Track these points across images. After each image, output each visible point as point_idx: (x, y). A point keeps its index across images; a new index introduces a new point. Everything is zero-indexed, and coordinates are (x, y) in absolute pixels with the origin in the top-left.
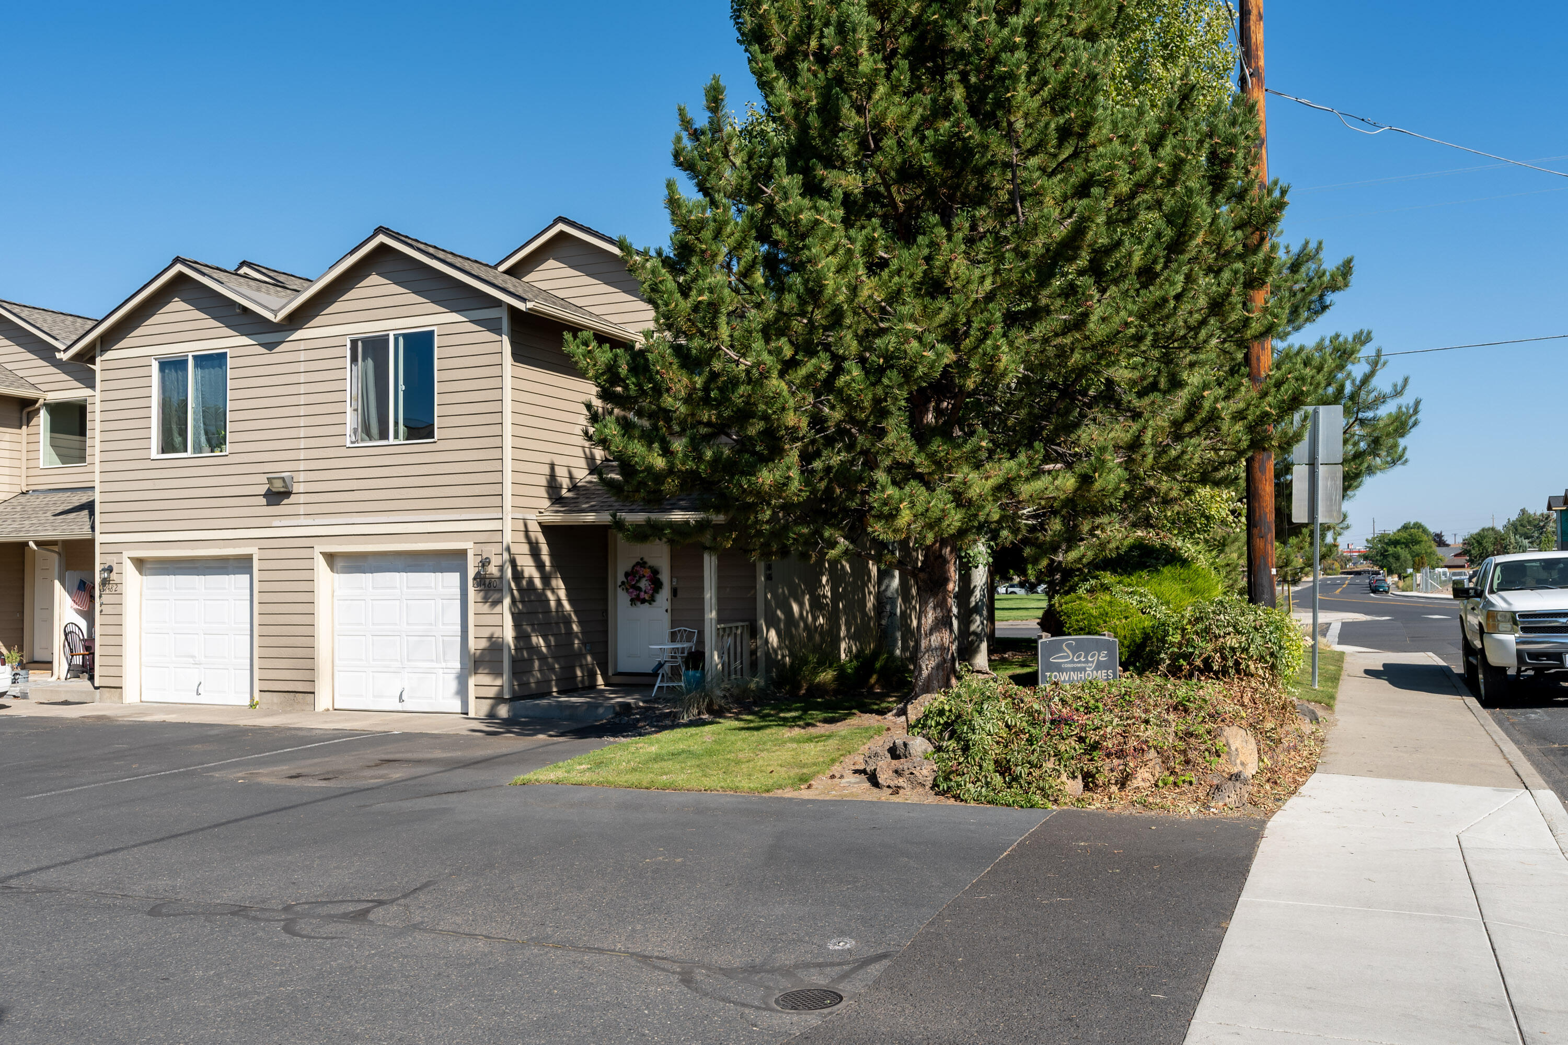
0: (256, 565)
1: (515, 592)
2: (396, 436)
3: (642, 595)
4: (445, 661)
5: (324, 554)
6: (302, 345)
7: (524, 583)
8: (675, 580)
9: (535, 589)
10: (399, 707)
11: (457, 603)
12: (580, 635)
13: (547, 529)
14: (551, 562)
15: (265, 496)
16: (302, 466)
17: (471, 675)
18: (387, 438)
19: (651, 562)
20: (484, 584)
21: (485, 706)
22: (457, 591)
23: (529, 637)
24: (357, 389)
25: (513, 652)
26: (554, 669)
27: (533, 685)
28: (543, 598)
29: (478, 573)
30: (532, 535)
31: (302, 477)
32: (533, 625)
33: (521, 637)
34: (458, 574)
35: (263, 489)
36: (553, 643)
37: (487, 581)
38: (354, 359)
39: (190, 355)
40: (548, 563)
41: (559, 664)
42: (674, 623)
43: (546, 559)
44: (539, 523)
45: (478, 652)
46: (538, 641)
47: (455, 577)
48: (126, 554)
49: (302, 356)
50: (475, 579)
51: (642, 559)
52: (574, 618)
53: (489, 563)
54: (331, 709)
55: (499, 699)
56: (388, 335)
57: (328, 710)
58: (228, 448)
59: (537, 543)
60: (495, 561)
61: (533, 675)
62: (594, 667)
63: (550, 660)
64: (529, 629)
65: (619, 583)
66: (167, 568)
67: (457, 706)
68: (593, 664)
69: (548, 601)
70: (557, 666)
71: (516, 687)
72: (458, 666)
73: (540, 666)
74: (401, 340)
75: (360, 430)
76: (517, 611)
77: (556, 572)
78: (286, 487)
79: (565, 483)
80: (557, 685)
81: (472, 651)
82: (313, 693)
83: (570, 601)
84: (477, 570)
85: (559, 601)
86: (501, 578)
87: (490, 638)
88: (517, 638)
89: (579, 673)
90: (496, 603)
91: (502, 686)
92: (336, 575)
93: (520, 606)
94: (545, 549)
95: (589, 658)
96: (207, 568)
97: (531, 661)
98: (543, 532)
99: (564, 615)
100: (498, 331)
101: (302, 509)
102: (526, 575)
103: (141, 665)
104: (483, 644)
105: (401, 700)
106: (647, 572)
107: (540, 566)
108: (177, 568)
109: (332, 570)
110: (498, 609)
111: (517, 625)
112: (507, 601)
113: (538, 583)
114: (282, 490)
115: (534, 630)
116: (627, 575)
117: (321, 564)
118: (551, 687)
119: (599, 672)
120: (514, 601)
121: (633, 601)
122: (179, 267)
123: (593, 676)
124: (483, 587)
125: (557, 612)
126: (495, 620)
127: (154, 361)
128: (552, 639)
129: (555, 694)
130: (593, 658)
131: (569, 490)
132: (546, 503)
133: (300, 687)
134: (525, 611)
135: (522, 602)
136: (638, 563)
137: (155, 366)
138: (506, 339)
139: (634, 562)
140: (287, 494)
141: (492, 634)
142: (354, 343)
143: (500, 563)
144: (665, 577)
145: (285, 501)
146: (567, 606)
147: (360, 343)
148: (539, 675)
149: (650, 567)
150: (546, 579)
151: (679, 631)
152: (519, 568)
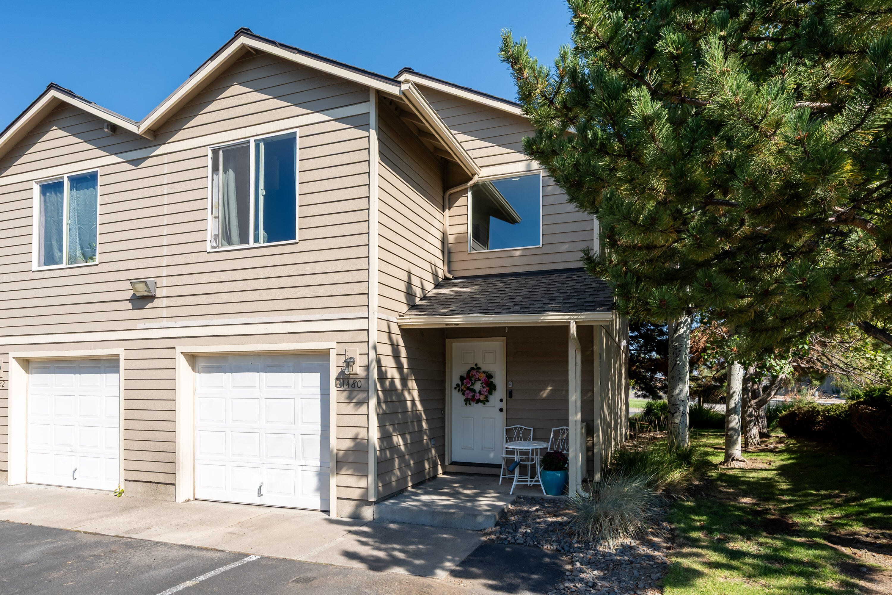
0: (122, 364)
1: (380, 393)
2: (256, 240)
3: (477, 396)
4: (304, 458)
5: (186, 355)
6: (166, 159)
7: (387, 383)
8: (510, 383)
9: (396, 390)
10: (258, 501)
11: (317, 404)
12: (427, 431)
13: (406, 332)
14: (409, 364)
15: (130, 300)
16: (165, 271)
17: (333, 475)
18: (247, 242)
19: (484, 368)
20: (348, 384)
21: (348, 508)
22: (317, 392)
23: (391, 436)
24: (218, 197)
25: (378, 453)
26: (409, 465)
27: (394, 484)
28: (402, 399)
29: (343, 372)
30: (393, 336)
31: (164, 282)
32: (393, 425)
33: (385, 437)
34: (318, 375)
35: (129, 295)
36: (409, 441)
37: (351, 382)
38: (215, 169)
39: (66, 176)
40: (406, 365)
41: (413, 460)
42: (509, 421)
43: (404, 361)
44: (399, 326)
45: (341, 453)
46: (398, 440)
47: (315, 378)
48: (12, 355)
49: (166, 169)
50: (337, 379)
51: (476, 365)
52: (424, 417)
53: (354, 362)
54: (192, 499)
55: (363, 501)
56: (249, 142)
57: (189, 500)
58: (98, 258)
59: (398, 345)
60: (361, 361)
61: (394, 474)
62: (436, 459)
63: (407, 457)
64: (391, 429)
65: (454, 385)
66: (49, 368)
67: (316, 502)
68: (435, 457)
69: (406, 401)
70: (412, 462)
71: (381, 488)
72: (318, 464)
73: (400, 464)
74: (262, 146)
75: (220, 236)
76: (381, 412)
77: (411, 375)
78: (149, 291)
79: (419, 293)
80: (412, 480)
81: (335, 451)
82: (174, 485)
83: (421, 401)
84: (340, 370)
85: (413, 401)
86: (367, 378)
87: (355, 439)
88: (381, 439)
89: (427, 466)
90: (360, 403)
91: (367, 489)
92: (197, 374)
93: (384, 407)
94: (403, 352)
95: (433, 451)
96: (83, 367)
97: (393, 459)
98: (402, 336)
99: (417, 413)
100: (365, 127)
101: (164, 313)
102: (389, 376)
103: (27, 451)
104: (347, 444)
105: (260, 494)
106: (483, 377)
107: (400, 368)
108: (57, 367)
109: (194, 369)
110: (363, 409)
111: (382, 427)
112: (373, 402)
113: (398, 384)
114: (146, 294)
115: (394, 430)
116: (462, 378)
117: (182, 364)
118: (407, 483)
119: (439, 463)
120: (379, 402)
121: (468, 401)
122: (53, 93)
123: (435, 467)
124: (346, 387)
125: (412, 411)
126: (361, 421)
127: (35, 185)
128: (408, 437)
129: (409, 489)
130: (436, 452)
131: (421, 299)
132: (404, 308)
133: (161, 478)
134: (388, 412)
135: (386, 402)
136: (472, 369)
137: (37, 189)
138: (373, 134)
139: (468, 368)
140: (151, 298)
141: (357, 435)
142: (215, 152)
143: (366, 363)
144: (500, 380)
145: (149, 305)
146: (419, 406)
147: (221, 152)
148: (398, 473)
149: (484, 372)
150: (404, 380)
151: (516, 428)
152: (383, 369)
